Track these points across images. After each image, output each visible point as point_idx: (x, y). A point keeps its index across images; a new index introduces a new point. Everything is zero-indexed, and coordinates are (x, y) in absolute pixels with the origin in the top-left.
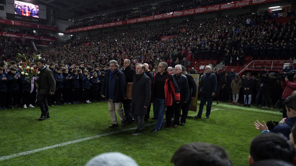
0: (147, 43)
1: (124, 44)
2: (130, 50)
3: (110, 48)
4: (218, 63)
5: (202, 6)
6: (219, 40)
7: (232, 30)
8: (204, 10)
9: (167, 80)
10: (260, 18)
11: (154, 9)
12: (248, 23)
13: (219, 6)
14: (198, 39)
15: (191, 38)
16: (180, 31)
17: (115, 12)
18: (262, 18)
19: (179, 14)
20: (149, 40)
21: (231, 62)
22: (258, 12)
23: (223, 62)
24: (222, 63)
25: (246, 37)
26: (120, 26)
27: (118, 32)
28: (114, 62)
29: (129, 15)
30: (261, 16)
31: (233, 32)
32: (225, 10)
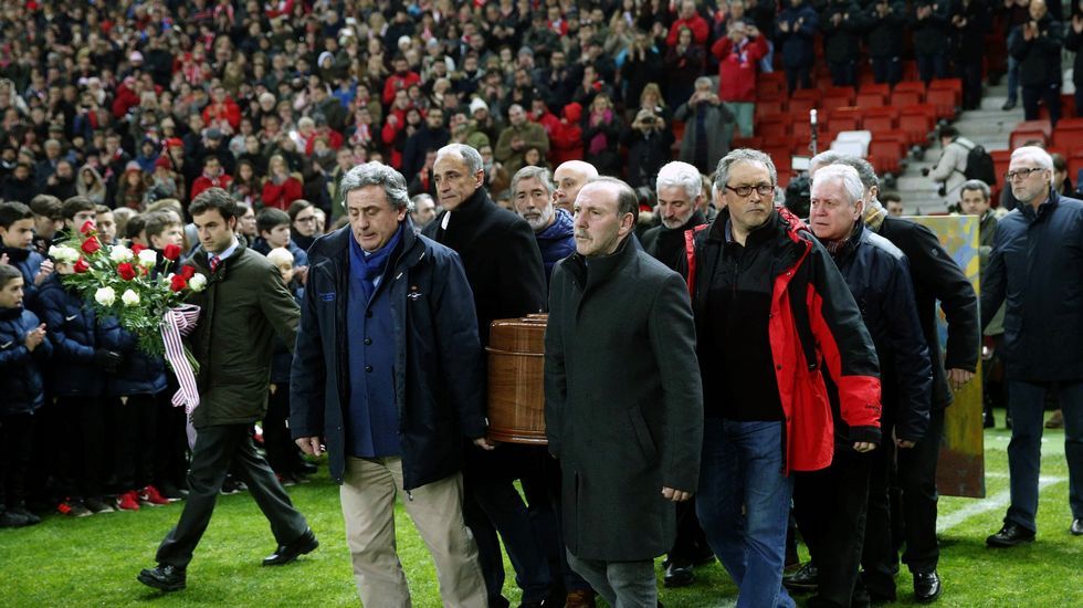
2: (239, 37)
3: (65, 37)
4: (971, 101)
9: (782, 286)
21: (1069, 88)
23: (1004, 88)
24: (1001, 101)
28: (382, 181)
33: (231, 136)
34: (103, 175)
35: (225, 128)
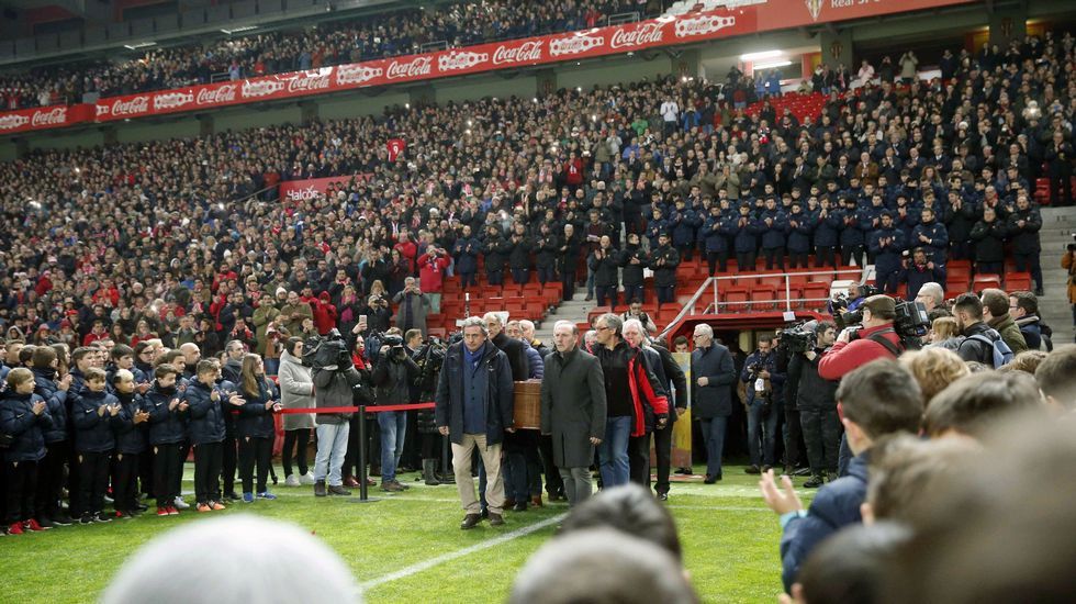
0: (213, 215)
1: (84, 224)
4: (567, 295)
5: (470, 43)
6: (559, 191)
7: (609, 151)
8: (476, 61)
10: (714, 100)
11: (236, 49)
12: (670, 117)
13: (539, 43)
14: (466, 190)
15: (431, 186)
16: (374, 156)
17: (19, 59)
18: (721, 96)
19: (366, 78)
20: (225, 201)
21: (622, 288)
22: (702, 74)
24: (585, 296)
25: (671, 177)
26: (55, 131)
27: (43, 163)
29: (104, 78)
30: (716, 90)
31: (612, 157)
32: (567, 62)
33: (111, 309)
34: (24, 333)
35: (108, 303)
